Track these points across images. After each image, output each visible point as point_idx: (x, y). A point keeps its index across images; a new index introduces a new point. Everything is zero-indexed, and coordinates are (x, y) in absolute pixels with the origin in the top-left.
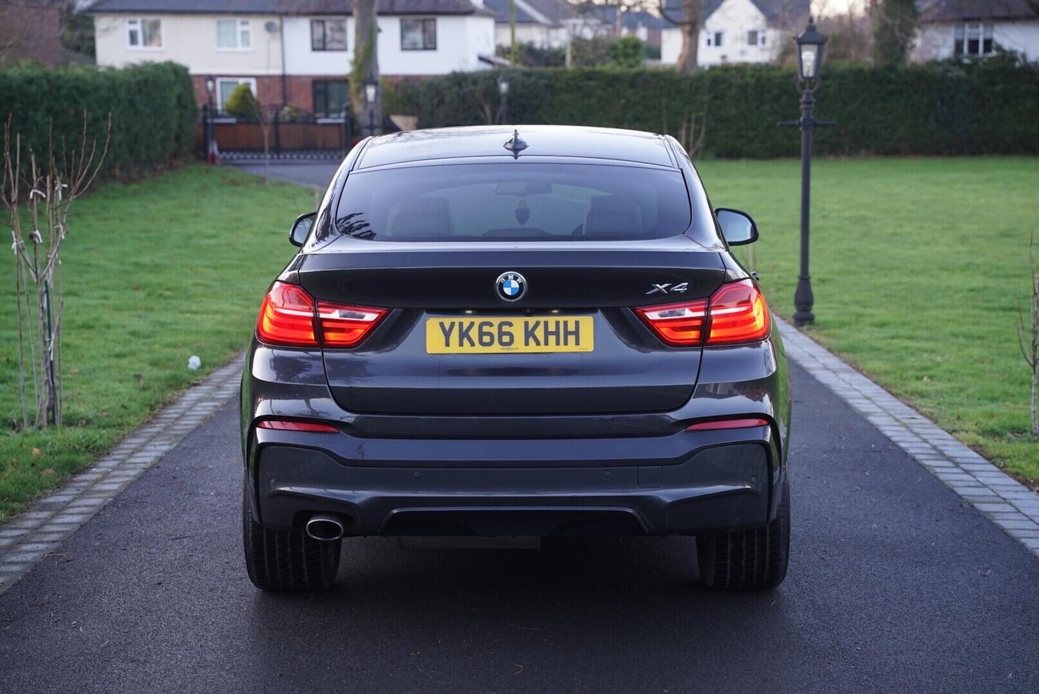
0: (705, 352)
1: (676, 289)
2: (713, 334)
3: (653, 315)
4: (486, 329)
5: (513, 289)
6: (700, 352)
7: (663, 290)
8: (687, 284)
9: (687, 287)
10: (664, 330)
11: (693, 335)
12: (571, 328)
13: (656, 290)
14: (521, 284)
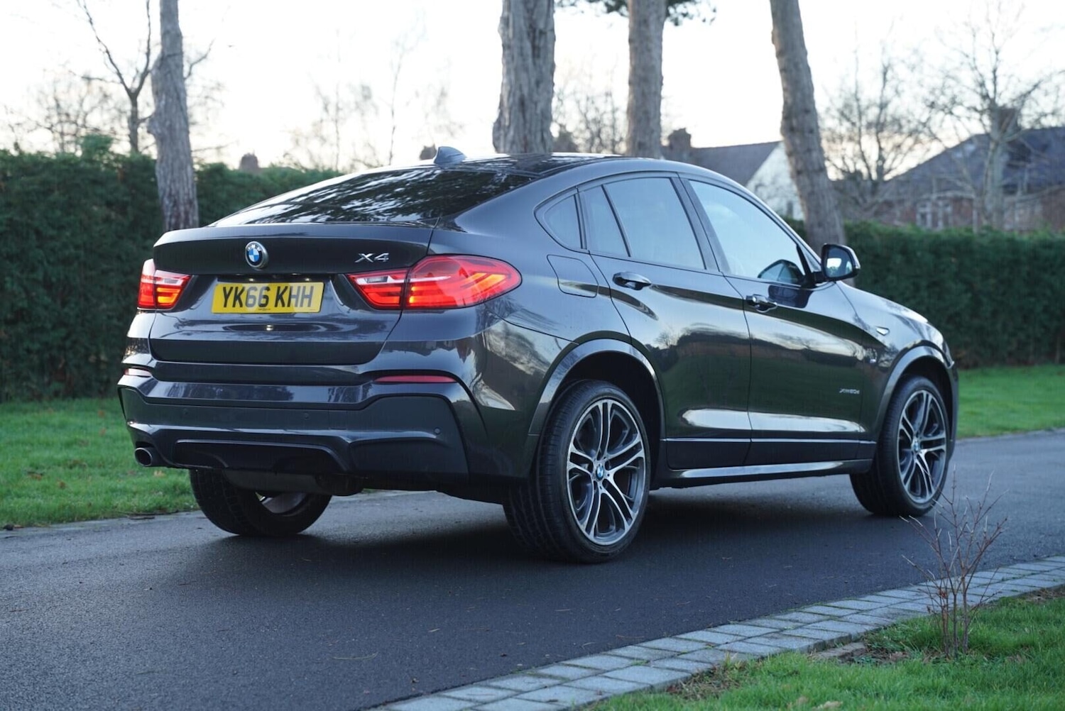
0: (403, 314)
1: (377, 258)
2: (412, 300)
3: (361, 281)
4: (252, 293)
5: (255, 256)
6: (399, 315)
7: (369, 259)
8: (387, 254)
9: (388, 256)
10: (373, 296)
11: (396, 300)
12: (308, 292)
13: (362, 258)
14: (260, 252)
